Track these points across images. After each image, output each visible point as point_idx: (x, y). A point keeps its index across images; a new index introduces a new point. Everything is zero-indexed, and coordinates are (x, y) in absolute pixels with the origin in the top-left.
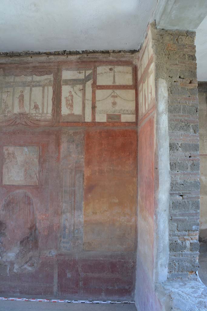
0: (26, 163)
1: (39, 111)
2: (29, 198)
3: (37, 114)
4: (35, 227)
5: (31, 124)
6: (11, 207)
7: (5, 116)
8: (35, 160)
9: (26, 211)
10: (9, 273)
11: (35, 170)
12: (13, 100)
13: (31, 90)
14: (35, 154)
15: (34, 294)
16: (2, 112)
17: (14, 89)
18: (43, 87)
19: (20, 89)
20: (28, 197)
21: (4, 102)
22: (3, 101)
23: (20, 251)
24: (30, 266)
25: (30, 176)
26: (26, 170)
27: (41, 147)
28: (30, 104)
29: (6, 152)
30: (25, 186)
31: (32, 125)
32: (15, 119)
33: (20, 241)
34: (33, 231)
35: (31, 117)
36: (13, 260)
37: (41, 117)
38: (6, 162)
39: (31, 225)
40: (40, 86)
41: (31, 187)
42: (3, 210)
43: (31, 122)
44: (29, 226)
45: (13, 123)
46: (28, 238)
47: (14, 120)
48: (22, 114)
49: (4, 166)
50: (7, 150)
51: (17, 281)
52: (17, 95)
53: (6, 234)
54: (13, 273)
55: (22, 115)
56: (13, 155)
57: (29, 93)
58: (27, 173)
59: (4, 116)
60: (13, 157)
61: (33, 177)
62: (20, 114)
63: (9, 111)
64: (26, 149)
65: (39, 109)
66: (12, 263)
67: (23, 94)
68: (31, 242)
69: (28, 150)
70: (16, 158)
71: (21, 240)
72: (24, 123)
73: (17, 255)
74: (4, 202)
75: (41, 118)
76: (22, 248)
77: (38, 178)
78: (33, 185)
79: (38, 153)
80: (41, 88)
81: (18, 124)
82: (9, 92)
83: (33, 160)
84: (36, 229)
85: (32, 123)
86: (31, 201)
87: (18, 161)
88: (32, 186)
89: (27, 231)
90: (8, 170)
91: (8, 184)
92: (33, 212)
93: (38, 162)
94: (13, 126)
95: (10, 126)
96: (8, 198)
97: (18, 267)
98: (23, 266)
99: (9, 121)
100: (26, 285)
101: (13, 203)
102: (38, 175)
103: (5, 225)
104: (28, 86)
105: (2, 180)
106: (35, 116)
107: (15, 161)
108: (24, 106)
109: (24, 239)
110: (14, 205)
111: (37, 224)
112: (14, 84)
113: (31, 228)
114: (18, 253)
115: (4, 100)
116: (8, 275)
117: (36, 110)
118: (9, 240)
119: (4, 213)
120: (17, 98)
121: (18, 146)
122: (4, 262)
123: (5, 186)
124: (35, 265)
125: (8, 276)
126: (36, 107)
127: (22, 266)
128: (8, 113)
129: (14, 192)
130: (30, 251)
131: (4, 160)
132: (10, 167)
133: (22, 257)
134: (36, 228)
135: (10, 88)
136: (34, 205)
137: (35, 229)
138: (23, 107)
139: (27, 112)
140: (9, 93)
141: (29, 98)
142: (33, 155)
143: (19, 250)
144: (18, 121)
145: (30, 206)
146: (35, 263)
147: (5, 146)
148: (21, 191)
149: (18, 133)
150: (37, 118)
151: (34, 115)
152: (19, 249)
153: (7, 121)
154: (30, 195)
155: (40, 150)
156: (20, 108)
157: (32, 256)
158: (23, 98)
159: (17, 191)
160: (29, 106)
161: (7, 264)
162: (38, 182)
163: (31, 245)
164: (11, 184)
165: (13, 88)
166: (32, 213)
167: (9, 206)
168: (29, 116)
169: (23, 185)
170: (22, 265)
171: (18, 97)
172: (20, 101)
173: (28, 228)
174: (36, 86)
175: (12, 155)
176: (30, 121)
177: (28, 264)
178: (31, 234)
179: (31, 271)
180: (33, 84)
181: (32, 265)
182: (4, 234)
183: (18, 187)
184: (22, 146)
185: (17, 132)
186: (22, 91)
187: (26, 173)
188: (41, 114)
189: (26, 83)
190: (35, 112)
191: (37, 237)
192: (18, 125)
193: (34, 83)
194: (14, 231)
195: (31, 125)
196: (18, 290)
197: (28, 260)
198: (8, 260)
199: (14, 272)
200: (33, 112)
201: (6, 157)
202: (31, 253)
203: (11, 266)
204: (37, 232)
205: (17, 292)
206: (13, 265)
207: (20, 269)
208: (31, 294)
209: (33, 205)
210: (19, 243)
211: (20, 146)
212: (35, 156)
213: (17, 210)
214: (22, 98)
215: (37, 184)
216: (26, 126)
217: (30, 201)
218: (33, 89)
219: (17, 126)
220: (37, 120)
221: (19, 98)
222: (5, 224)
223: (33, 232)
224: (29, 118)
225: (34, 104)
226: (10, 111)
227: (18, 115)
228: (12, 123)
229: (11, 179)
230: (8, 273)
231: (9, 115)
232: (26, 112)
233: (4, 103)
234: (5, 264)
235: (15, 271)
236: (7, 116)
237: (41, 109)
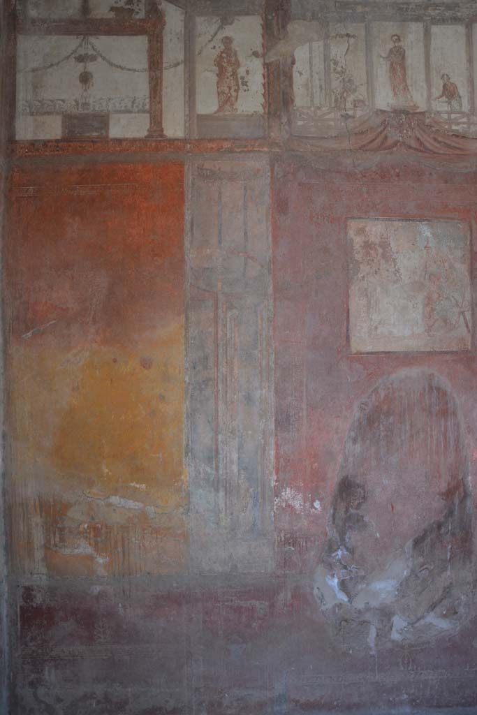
0: (427, 276)
1: (461, 106)
2: (442, 394)
3: (453, 116)
4: (462, 489)
5: (436, 147)
6: (382, 429)
7: (346, 117)
8: (458, 265)
9: (435, 438)
10: (376, 645)
11: (460, 300)
12: (369, 64)
13: (427, 34)
14: (455, 248)
15: (457, 705)
16: (333, 105)
17: (368, 29)
18: (467, 27)
19: (391, 28)
20: (438, 389)
21: (339, 69)
22: (332, 65)
23: (413, 571)
24: (445, 616)
25: (445, 321)
26: (429, 301)
27: (473, 222)
28: (428, 81)
29: (358, 241)
30: (430, 353)
31: (442, 152)
32: (379, 130)
33: (414, 541)
34: (457, 501)
35: (436, 122)
36: (388, 602)
37: (469, 124)
38: (360, 276)
39: (449, 484)
40: (455, 20)
41: (448, 357)
42: (355, 441)
43: (435, 140)
44: (443, 486)
45: (377, 140)
46: (440, 526)
47: (381, 133)
48: (406, 113)
49: (353, 288)
50: (361, 231)
51: (402, 669)
52: (382, 49)
53: (366, 519)
54: (389, 645)
55: (406, 115)
56: (383, 249)
57: (421, 44)
58: (433, 310)
59: (342, 116)
60: (384, 256)
61: (454, 322)
62: (398, 112)
63: (360, 101)
64: (426, 230)
65: (460, 97)
66: (386, 614)
67: (400, 47)
68: (448, 538)
69: (433, 234)
70: (394, 260)
71: (417, 536)
72: (413, 143)
73: (401, 585)
74: (357, 414)
75: (469, 128)
76: (421, 560)
77: (470, 325)
78: (454, 350)
79: (466, 244)
80: (461, 29)
81: (396, 144)
82: (354, 36)
83: (451, 267)
84: (466, 495)
85: (439, 142)
86: (449, 406)
87: (402, 271)
88: (452, 353)
89: (438, 504)
90: (369, 302)
91: (369, 349)
92: (457, 441)
93: (467, 274)
94: (375, 150)
95: (367, 150)
96: (373, 398)
97: (405, 624)
98: (423, 617)
99: (362, 133)
100: (430, 677)
101: (388, 414)
102: (468, 317)
103: (363, 489)
104: (418, 19)
105: (348, 338)
106: (450, 122)
107: (392, 269)
108: (410, 88)
109: (425, 531)
110: (391, 419)
111: (470, 478)
112: (367, 9)
113: (449, 494)
114: (407, 579)
115: (336, 63)
116: (373, 653)
117: (449, 103)
118: (377, 539)
119: (358, 448)
120: (381, 59)
121: (399, 220)
122: (360, 612)
123: (360, 358)
124: (461, 610)
125: (373, 656)
126: (450, 92)
127: (419, 620)
128: (355, 106)
129: (393, 376)
130: (444, 569)
131: (351, 266)
132: (375, 290)
133: (419, 588)
134: (465, 492)
135: (355, 24)
136: (460, 415)
137: (462, 494)
138: (406, 88)
139: (422, 107)
140: (352, 40)
141: (423, 61)
142: (450, 248)
143: (409, 571)
144: (393, 136)
145: (446, 421)
146: (459, 604)
147: (353, 218)
148: (414, 371)
149: (398, 175)
150: (454, 128)
151: (446, 116)
152: (410, 564)
153: (356, 134)
154: (447, 385)
155: (471, 235)
156: (395, 94)
157: (451, 583)
158: (403, 58)
159: (403, 372)
160: (425, 86)
161: (368, 616)
162: (470, 338)
163: (450, 547)
164: (382, 350)
165: (363, 25)
166: (452, 443)
167: (374, 423)
168: (427, 121)
169: (423, 352)
170: (419, 614)
171: (384, 55)
172: (393, 70)
173: (438, 494)
174: (443, 21)
175: (380, 250)
176: (432, 135)
177: (438, 609)
178: (451, 513)
179: (448, 630)
180: (432, 14)
181: (452, 612)
182: (358, 521)
183: (408, 359)
184: (413, 220)
185: (392, 172)
186: (397, 35)
187: (429, 309)
188: (468, 116)
189: (407, 9)
190: (445, 108)
191: (471, 521)
192: (395, 149)
193: (437, 12)
194: (393, 508)
195: (436, 150)
196: (405, 696)
197: (437, 597)
198: (374, 604)
199: (393, 641)
200: (442, 106)
201: (358, 257)
202: (449, 573)
203: (382, 621)
204: (469, 503)
205: (401, 703)
206: (389, 620)
207: (412, 630)
208: (449, 707)
209: (454, 414)
210: (411, 546)
211: (406, 218)
212: (459, 253)
213: (403, 438)
214: (398, 60)
215: (469, 348)
216: (420, 154)
217: (447, 403)
218: (435, 29)
219: (391, 154)
220: (457, 136)
221: (387, 58)
222: (363, 487)
223: (457, 508)
224: (431, 126)
225: (442, 83)
226: (363, 102)
227: (390, 117)
228: (374, 140)
229: (379, 331)
230: (372, 645)
231: (359, 113)
232: (415, 106)
233: (338, 73)
234: (361, 620)
235: (395, 636)
236: (353, 117)
237: (466, 99)
